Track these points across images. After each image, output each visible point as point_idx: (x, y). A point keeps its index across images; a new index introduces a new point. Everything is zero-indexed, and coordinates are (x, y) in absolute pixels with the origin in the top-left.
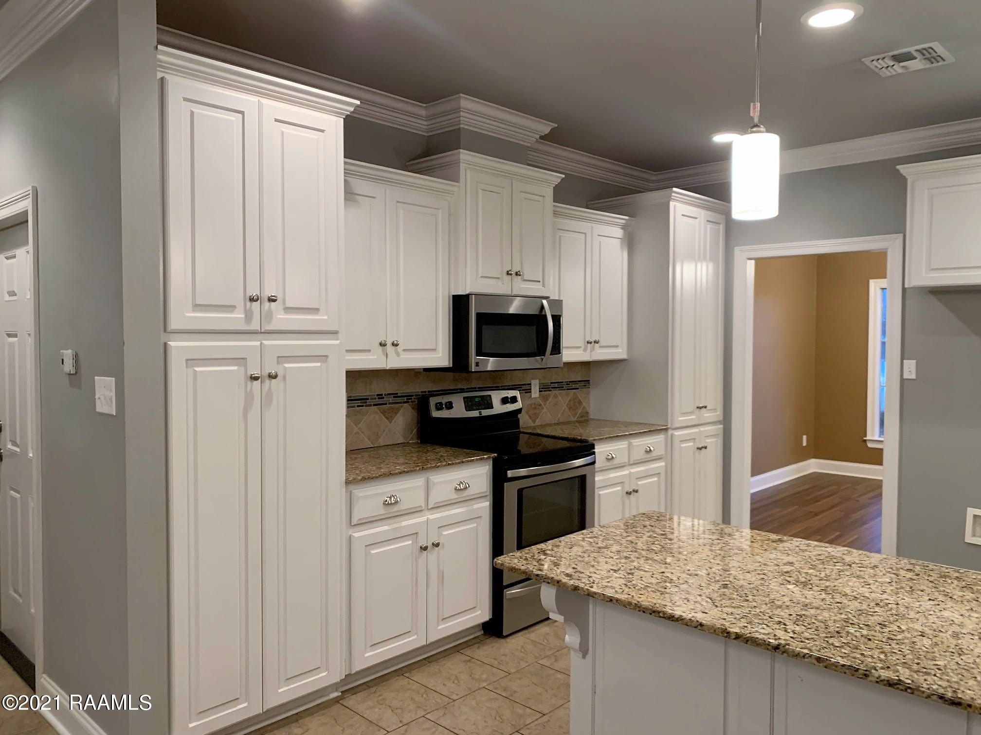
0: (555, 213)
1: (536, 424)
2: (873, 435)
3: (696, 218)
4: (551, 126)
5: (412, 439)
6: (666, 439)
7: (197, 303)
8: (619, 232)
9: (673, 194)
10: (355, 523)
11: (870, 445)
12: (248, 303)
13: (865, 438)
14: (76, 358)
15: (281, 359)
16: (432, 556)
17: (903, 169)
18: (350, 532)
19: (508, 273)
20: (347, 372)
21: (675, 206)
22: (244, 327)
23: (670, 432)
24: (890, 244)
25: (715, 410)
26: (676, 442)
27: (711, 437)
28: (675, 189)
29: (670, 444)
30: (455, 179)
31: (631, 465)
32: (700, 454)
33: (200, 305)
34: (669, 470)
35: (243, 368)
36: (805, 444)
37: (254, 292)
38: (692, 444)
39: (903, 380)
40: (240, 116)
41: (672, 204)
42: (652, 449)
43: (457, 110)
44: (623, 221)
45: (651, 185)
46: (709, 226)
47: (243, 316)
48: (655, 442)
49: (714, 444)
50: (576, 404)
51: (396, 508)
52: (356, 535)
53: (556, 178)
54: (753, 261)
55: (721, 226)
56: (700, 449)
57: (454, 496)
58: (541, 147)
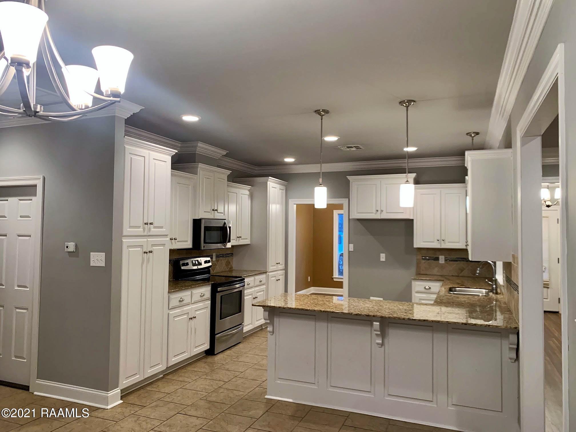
0: (228, 185)
1: (214, 272)
2: (336, 275)
3: (276, 188)
4: (226, 152)
5: (171, 279)
6: (266, 276)
7: (131, 225)
8: (248, 193)
9: (269, 179)
10: (171, 308)
11: (335, 280)
12: (144, 225)
13: (333, 277)
14: (76, 246)
15: (153, 245)
16: (193, 322)
17: (349, 177)
18: (169, 311)
19: (213, 210)
20: (170, 250)
21: (269, 183)
22: (143, 234)
23: (268, 273)
24: (344, 202)
25: (282, 264)
26: (270, 277)
27: (280, 275)
28: (270, 177)
29: (268, 278)
30: (195, 173)
31: (255, 287)
32: (277, 282)
33: (132, 226)
34: (267, 288)
35: (142, 249)
36: (309, 281)
37: (145, 221)
38: (274, 278)
39: (349, 252)
40: (144, 158)
41: (268, 182)
42: (262, 280)
43: (196, 146)
44: (249, 188)
45: (256, 171)
46: (280, 191)
47: (143, 230)
48: (262, 277)
49: (282, 278)
50: (228, 263)
51: (183, 303)
52: (170, 313)
53: (229, 172)
54: (296, 205)
55: (284, 191)
56: (278, 280)
57: (200, 298)
58: (224, 159)
